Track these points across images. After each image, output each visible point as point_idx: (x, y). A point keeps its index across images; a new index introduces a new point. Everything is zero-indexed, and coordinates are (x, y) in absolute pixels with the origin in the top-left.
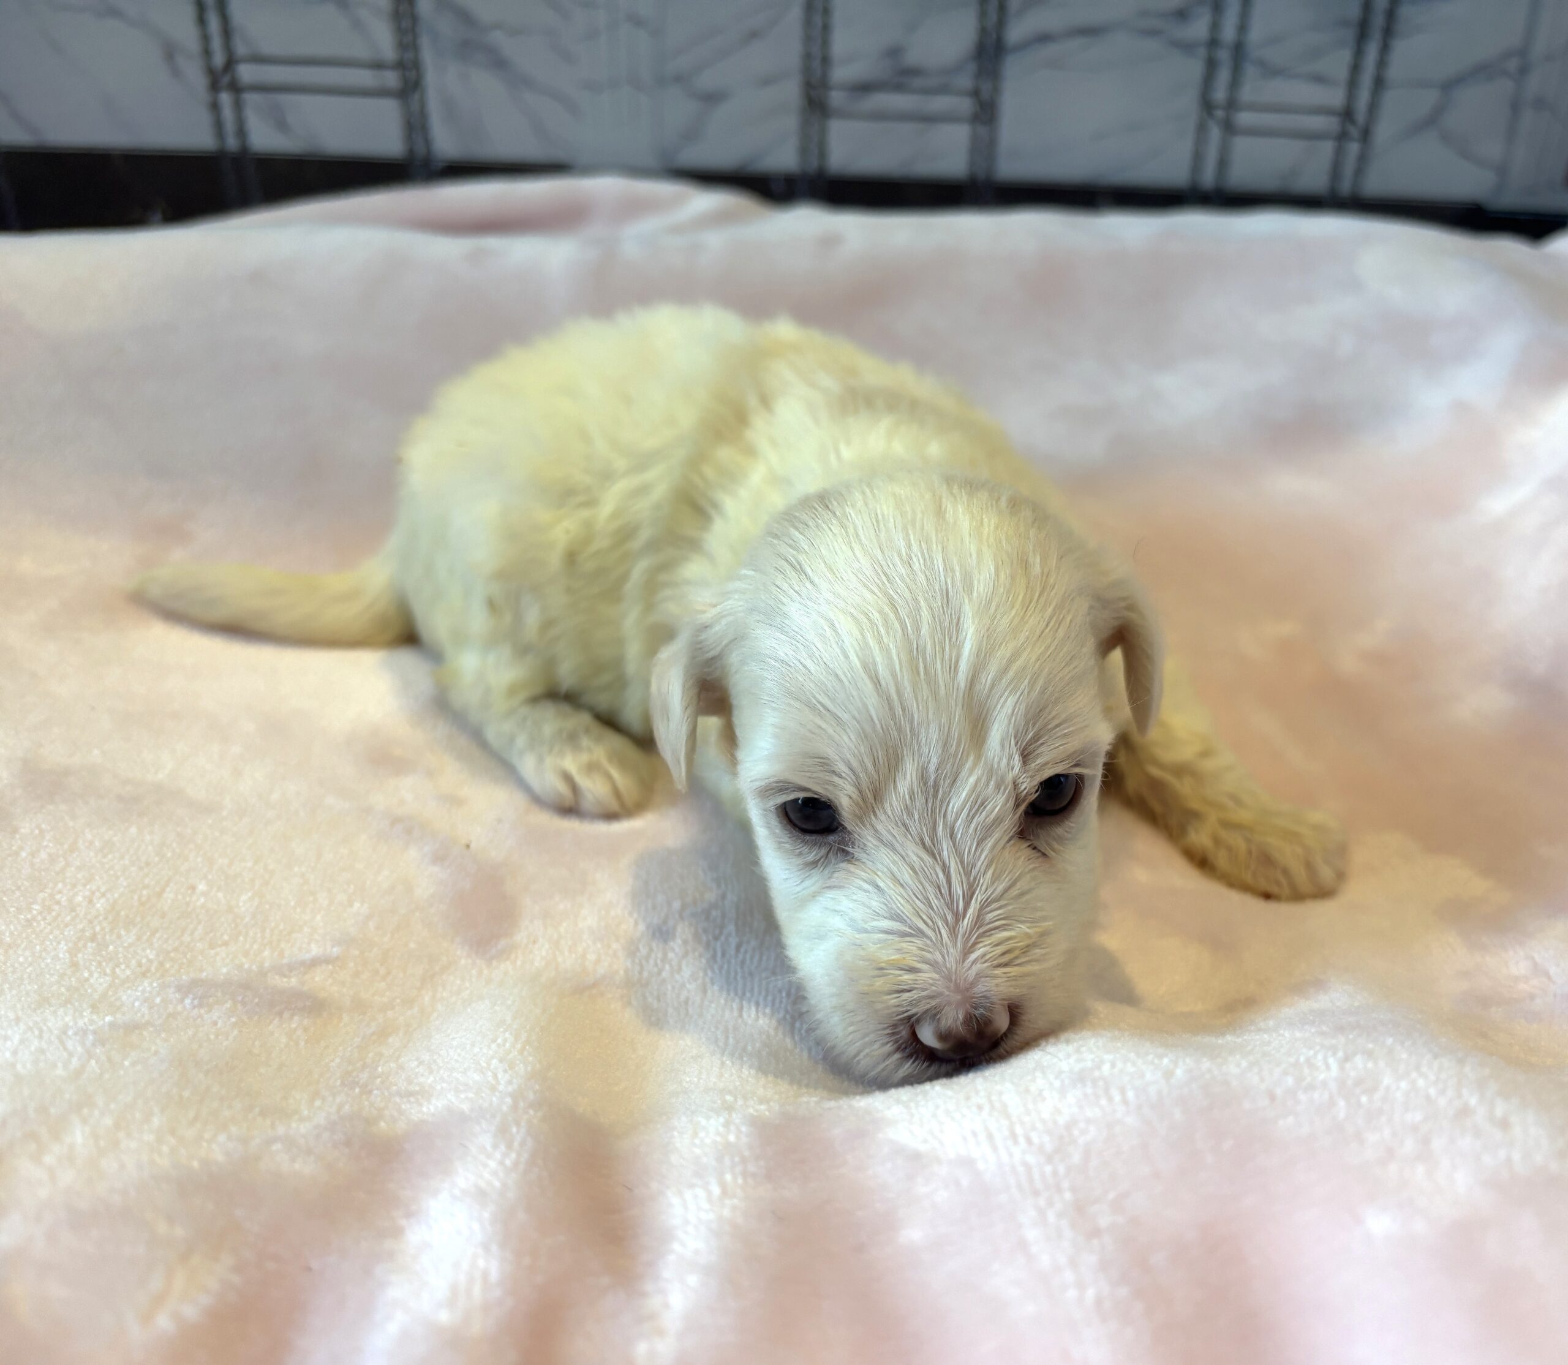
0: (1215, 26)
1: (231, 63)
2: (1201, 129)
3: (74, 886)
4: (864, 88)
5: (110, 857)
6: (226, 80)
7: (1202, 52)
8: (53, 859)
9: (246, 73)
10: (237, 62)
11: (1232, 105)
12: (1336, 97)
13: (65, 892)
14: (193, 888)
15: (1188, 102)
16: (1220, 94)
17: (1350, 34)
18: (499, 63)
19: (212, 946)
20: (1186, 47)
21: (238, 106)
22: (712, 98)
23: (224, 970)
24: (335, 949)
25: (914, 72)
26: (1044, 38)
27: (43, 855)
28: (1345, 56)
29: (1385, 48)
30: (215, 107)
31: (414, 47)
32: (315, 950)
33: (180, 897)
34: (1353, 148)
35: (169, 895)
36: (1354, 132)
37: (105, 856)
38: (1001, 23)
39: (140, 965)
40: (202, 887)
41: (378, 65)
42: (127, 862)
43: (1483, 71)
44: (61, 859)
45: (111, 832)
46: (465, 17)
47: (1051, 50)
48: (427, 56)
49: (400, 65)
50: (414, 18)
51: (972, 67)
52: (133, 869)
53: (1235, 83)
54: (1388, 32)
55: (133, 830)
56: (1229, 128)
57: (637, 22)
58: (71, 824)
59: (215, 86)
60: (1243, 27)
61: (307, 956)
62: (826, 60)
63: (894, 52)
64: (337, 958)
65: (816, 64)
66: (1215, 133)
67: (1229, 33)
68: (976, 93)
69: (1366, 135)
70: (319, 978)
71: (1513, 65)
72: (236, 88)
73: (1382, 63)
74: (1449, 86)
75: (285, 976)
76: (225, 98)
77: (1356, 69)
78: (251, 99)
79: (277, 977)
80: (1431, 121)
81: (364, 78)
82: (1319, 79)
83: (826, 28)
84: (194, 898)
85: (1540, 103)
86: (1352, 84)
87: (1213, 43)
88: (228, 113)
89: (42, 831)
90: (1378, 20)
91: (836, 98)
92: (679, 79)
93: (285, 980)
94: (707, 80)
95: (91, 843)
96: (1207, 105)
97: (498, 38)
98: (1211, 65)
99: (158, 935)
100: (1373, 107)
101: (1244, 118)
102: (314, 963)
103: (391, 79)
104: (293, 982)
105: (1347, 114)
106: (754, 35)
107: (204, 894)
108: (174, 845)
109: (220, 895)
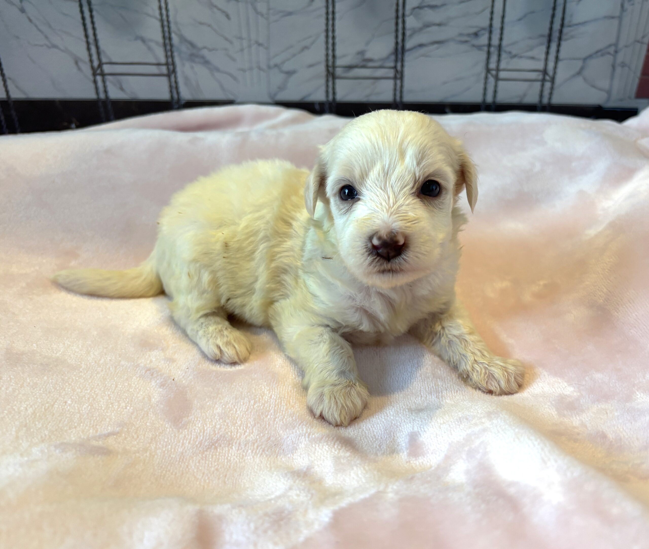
0: (490, 39)
1: (100, 65)
2: (486, 78)
3: (21, 402)
4: (350, 67)
5: (36, 389)
6: (99, 71)
7: (486, 49)
8: (14, 391)
9: (107, 69)
10: (103, 64)
11: (498, 70)
12: (540, 66)
13: (17, 405)
14: (66, 402)
15: (481, 68)
16: (493, 65)
17: (545, 40)
18: (206, 62)
19: (70, 429)
20: (479, 48)
21: (104, 82)
22: (290, 73)
23: (74, 439)
24: (118, 429)
25: (370, 60)
26: (421, 45)
27: (11, 389)
28: (544, 48)
29: (559, 45)
30: (95, 82)
31: (172, 57)
32: (110, 429)
33: (60, 407)
34: (548, 85)
35: (56, 406)
36: (547, 78)
37: (34, 389)
38: (403, 40)
39: (42, 437)
40: (69, 402)
41: (159, 64)
42: (42, 392)
43: (600, 53)
44: (17, 391)
45: (37, 379)
46: (192, 45)
47: (423, 51)
48: (177, 60)
49: (167, 64)
50: (171, 45)
51: (393, 57)
52: (43, 395)
53: (499, 61)
54: (560, 39)
55: (45, 378)
56: (497, 79)
57: (260, 45)
58: (22, 375)
59: (94, 74)
60: (501, 39)
61: (106, 432)
62: (334, 56)
63: (362, 53)
64: (118, 433)
65: (330, 58)
66: (491, 80)
67: (495, 41)
68: (395, 67)
69: (553, 80)
70: (111, 441)
71: (612, 50)
72: (103, 75)
73: (558, 51)
74: (585, 60)
75: (97, 441)
76: (99, 78)
77: (547, 53)
78: (109, 78)
79: (94, 441)
80: (579, 73)
81: (154, 70)
82: (533, 58)
83: (334, 44)
84: (66, 407)
85: (623, 65)
86: (546, 60)
87: (489, 45)
88: (100, 84)
89: (11, 379)
90: (556, 35)
91: (339, 72)
92: (276, 66)
93: (97, 442)
94: (287, 67)
95: (29, 383)
96: (488, 70)
97: (205, 52)
98: (489, 53)
99: (50, 424)
100: (555, 68)
101: (502, 75)
102: (109, 435)
103: (164, 70)
104: (100, 443)
105: (545, 72)
106: (306, 48)
107: (70, 405)
108: (60, 384)
109: (76, 405)
